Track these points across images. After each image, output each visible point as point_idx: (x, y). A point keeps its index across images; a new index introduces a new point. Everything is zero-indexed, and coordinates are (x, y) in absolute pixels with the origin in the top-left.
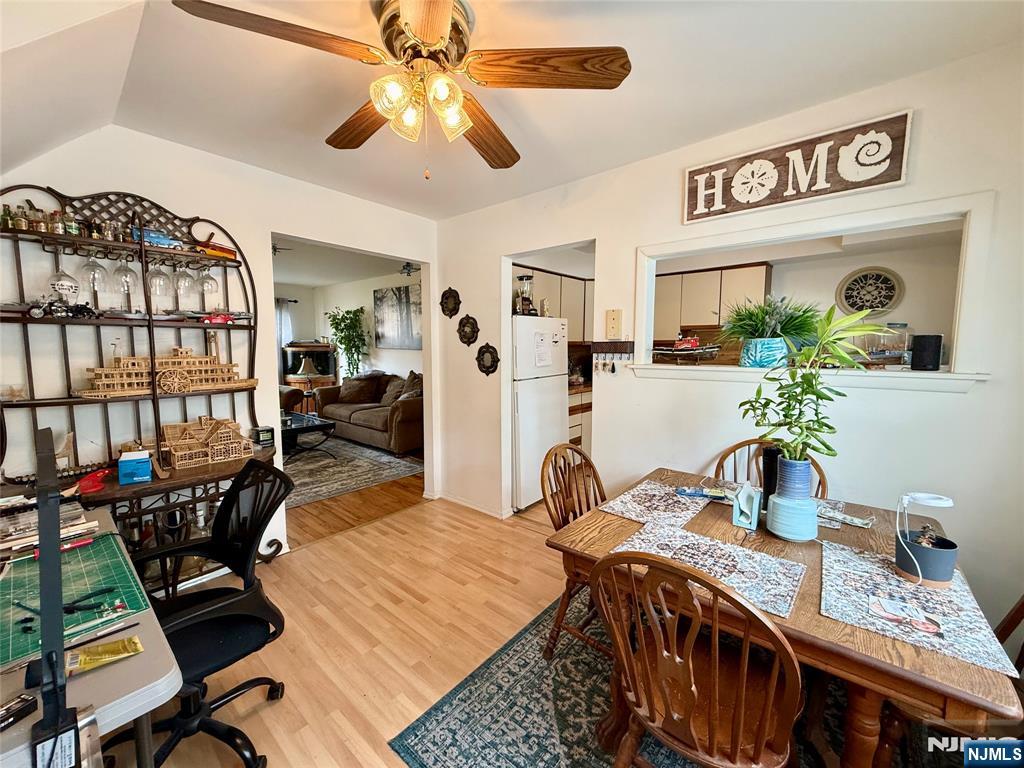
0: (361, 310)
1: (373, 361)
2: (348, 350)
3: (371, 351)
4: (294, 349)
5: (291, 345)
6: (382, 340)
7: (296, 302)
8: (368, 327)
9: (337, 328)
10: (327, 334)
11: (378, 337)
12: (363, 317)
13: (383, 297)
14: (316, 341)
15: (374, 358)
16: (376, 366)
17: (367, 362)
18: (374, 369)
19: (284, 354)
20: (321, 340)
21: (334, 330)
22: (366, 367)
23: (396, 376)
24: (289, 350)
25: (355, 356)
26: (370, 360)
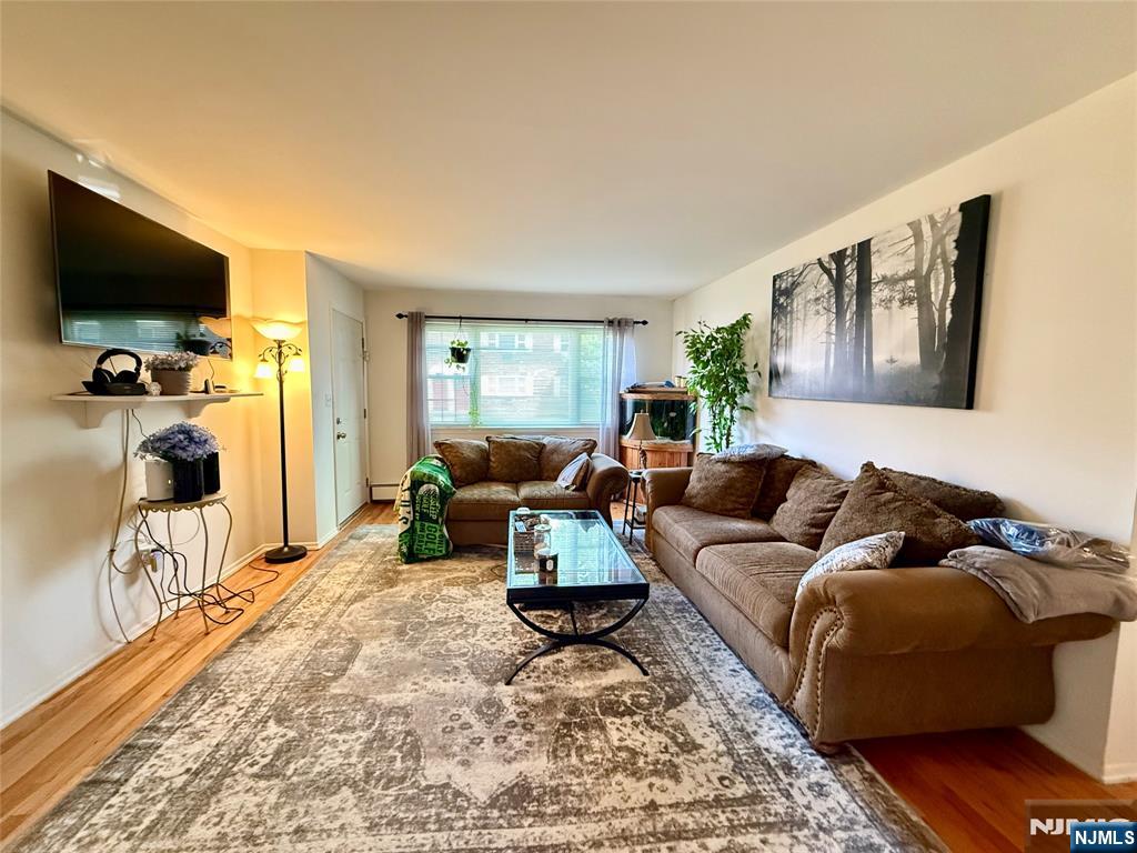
0: (744, 322)
1: (760, 422)
2: (715, 399)
3: (758, 404)
4: (638, 396)
5: (633, 390)
6: (783, 381)
7: (645, 323)
8: (756, 354)
9: (697, 360)
10: (683, 372)
11: (774, 375)
12: (748, 336)
13: (795, 285)
14: (669, 384)
15: (765, 418)
16: (767, 434)
17: (749, 423)
18: (764, 440)
19: (622, 404)
20: (676, 382)
21: (692, 363)
22: (747, 433)
23: (813, 464)
24: (630, 398)
25: (727, 413)
26: (754, 419)
